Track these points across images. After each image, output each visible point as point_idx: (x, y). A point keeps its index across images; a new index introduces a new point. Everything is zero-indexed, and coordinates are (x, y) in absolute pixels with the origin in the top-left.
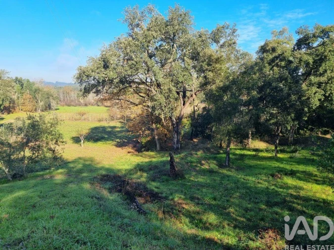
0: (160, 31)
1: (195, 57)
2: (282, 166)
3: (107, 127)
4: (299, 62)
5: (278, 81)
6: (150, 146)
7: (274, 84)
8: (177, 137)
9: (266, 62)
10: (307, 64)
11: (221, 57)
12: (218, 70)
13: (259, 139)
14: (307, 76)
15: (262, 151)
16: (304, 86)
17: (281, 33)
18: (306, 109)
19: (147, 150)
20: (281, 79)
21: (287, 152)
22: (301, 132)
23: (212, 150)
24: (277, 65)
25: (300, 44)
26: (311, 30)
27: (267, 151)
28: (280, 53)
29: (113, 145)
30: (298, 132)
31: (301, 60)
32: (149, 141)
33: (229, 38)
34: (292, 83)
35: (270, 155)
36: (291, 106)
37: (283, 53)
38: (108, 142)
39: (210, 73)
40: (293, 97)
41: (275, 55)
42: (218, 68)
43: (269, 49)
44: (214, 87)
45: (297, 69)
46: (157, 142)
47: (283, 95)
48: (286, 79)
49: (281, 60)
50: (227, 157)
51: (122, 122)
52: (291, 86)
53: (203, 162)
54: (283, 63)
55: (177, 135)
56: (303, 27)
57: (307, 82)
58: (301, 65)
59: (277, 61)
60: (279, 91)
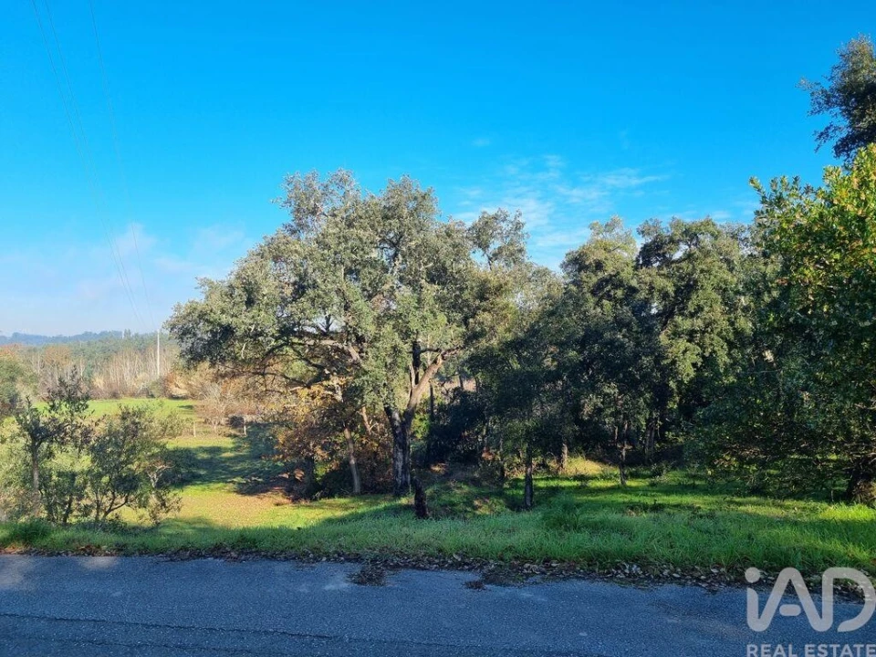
0: (372, 227)
1: (439, 275)
2: (636, 499)
3: (196, 450)
4: (650, 290)
5: (613, 328)
6: (335, 485)
7: (607, 335)
8: (404, 458)
9: (585, 290)
10: (665, 296)
11: (506, 284)
12: (503, 309)
13: (584, 455)
14: (667, 318)
15: (594, 478)
16: (663, 339)
17: (610, 227)
18: (672, 384)
19: (331, 495)
20: (620, 323)
21: (644, 477)
22: (670, 435)
23: (485, 483)
24: (609, 298)
25: (649, 253)
26: (666, 229)
27: (604, 477)
28: (612, 273)
29: (229, 491)
30: (663, 435)
31: (652, 288)
32: (333, 472)
33: (508, 240)
34: (642, 332)
35: (610, 484)
36: (644, 377)
37: (618, 273)
38: (213, 486)
39: (486, 315)
40: (646, 360)
41: (601, 275)
42: (500, 306)
43: (590, 264)
44: (494, 342)
45: (646, 304)
46: (355, 473)
47: (625, 358)
48: (628, 325)
49: (616, 287)
50: (528, 487)
51: (235, 436)
52: (638, 338)
53: (476, 503)
54: (620, 293)
55: (404, 453)
56: (650, 223)
57: (669, 329)
58: (652, 297)
59: (606, 289)
60: (617, 347)
